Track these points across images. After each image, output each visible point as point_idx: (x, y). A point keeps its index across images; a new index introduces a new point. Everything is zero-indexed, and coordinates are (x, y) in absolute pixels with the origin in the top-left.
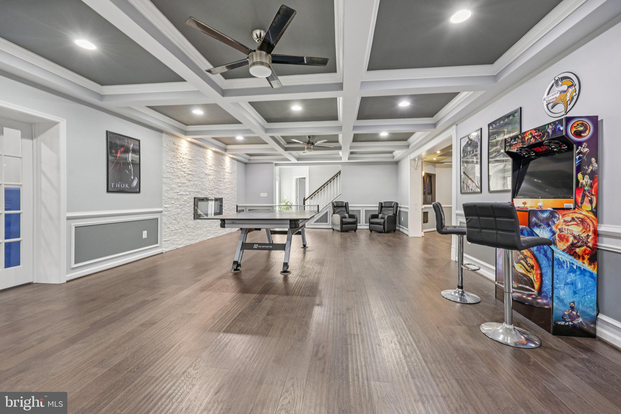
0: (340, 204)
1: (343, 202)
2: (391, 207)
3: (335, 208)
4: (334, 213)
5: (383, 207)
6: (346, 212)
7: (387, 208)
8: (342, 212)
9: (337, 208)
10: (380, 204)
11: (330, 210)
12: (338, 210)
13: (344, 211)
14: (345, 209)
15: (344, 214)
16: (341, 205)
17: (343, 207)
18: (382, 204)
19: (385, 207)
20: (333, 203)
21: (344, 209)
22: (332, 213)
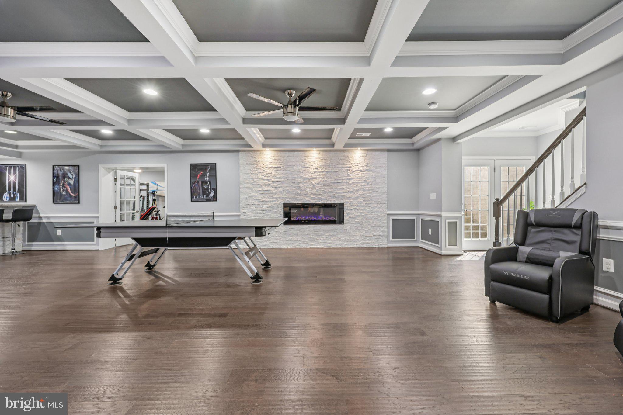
16: (557, 221)
17: (566, 226)
21: (571, 235)
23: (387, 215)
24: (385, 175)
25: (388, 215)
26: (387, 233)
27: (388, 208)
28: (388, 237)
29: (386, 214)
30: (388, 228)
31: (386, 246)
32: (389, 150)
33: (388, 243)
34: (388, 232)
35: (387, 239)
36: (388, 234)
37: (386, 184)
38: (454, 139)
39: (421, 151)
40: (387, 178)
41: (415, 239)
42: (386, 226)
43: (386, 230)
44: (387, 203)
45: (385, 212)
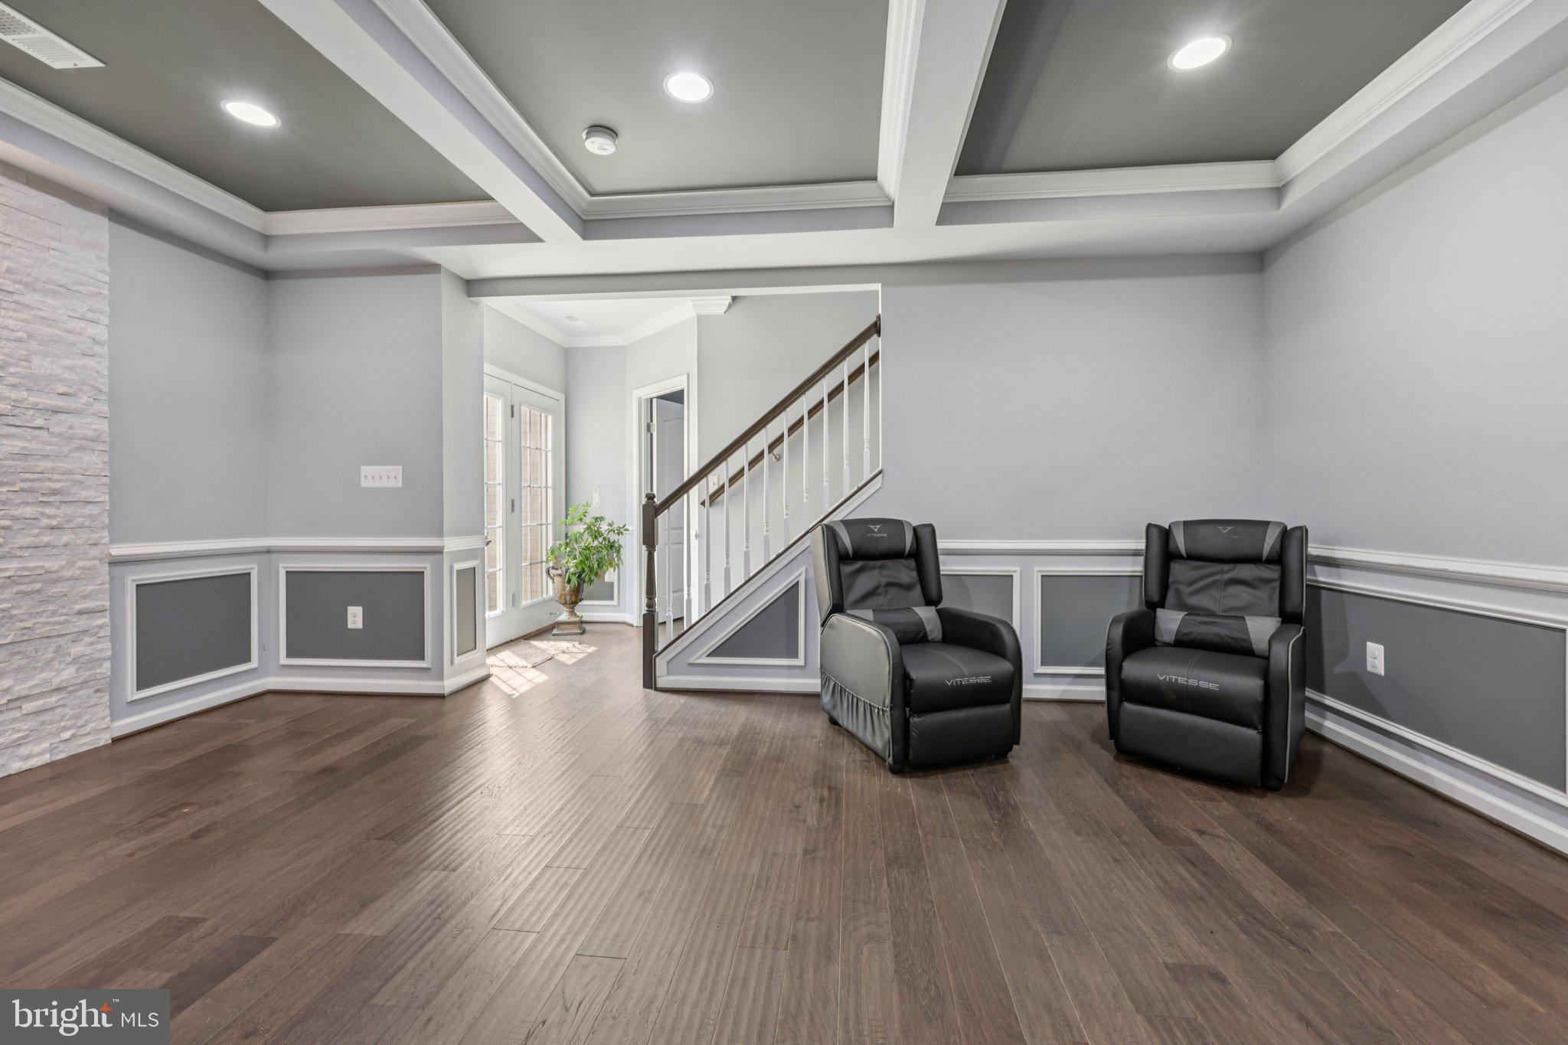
0: (881, 538)
1: (899, 524)
2: (1255, 560)
3: (847, 569)
4: (838, 608)
5: (1179, 557)
6: (917, 591)
7: (1217, 567)
8: (893, 591)
9: (859, 564)
10: (1155, 533)
11: (811, 574)
12: (864, 583)
13: (908, 587)
14: (914, 574)
15: (909, 609)
16: (885, 546)
17: (896, 555)
18: (1166, 534)
19: (1192, 557)
20: (830, 534)
21: (905, 573)
22: (827, 604)
23: (106, 569)
24: (95, 341)
25: (115, 563)
26: (107, 665)
27: (110, 528)
28: (113, 685)
29: (101, 560)
30: (116, 638)
31: (105, 739)
32: (117, 215)
33: (112, 720)
34: (116, 659)
35: (107, 697)
36: (113, 669)
37: (104, 397)
38: (474, 287)
39: (279, 284)
40: (106, 363)
41: (254, 663)
42: (101, 627)
43: (105, 648)
44: (106, 498)
45: (94, 552)
